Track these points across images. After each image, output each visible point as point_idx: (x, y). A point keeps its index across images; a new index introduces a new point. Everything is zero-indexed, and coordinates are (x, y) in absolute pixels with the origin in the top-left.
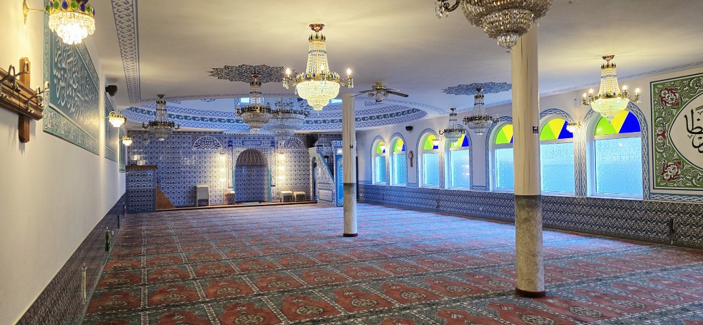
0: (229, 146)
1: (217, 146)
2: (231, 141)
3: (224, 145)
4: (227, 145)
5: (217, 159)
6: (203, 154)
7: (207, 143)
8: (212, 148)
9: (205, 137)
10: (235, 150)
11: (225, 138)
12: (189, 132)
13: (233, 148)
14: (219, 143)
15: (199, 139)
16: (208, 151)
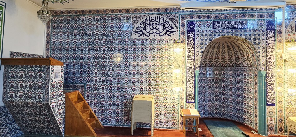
0: (190, 30)
1: (170, 31)
2: (192, 23)
3: (181, 29)
4: (186, 29)
5: (170, 53)
6: (147, 45)
7: (154, 26)
8: (161, 34)
9: (151, 16)
10: (200, 37)
11: (183, 18)
12: (128, 11)
13: (197, 33)
14: (173, 26)
15: (141, 21)
16: (154, 40)
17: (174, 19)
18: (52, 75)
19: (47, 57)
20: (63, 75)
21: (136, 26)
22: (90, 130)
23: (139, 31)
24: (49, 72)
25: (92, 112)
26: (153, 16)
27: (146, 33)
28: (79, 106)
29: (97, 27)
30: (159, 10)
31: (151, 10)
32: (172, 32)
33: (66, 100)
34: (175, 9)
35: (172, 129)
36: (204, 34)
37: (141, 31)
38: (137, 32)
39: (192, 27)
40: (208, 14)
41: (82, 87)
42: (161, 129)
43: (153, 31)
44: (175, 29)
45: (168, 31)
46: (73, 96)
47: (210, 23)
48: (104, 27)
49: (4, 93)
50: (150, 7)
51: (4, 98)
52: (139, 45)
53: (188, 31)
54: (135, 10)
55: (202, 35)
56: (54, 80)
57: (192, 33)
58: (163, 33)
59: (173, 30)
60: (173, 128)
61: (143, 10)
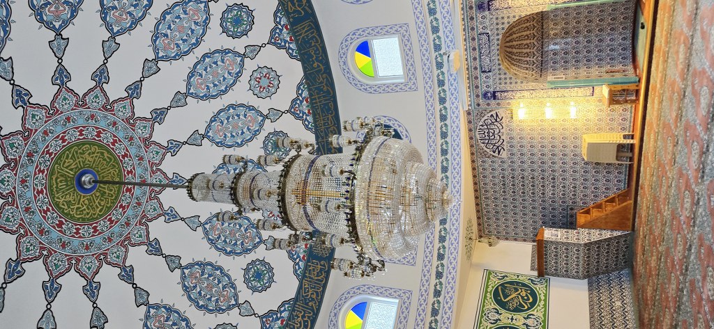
0: (494, 96)
1: (497, 118)
2: (485, 95)
3: (493, 106)
4: (493, 102)
5: (524, 118)
6: (515, 142)
7: (491, 134)
8: (501, 128)
9: (479, 138)
10: (503, 85)
11: (479, 105)
12: (473, 161)
13: (498, 89)
14: (489, 115)
15: (484, 148)
16: (508, 134)
17: (481, 115)
18: (554, 239)
19: (534, 241)
20: (554, 229)
21: (492, 153)
22: (622, 207)
23: (498, 150)
24: (551, 242)
25: (606, 199)
26: (478, 137)
27: (500, 143)
28: (595, 214)
29: (495, 192)
30: (470, 130)
31: (471, 138)
32: (497, 115)
33: (585, 228)
34: (469, 114)
35: (633, 111)
36: (498, 82)
37: (498, 147)
38: (499, 152)
39: (489, 95)
40: (472, 78)
41: (572, 209)
42: (632, 124)
43: (496, 136)
44: (493, 113)
45: (496, 120)
46: (582, 219)
47: (484, 75)
48: (494, 184)
49: (573, 277)
50: (468, 139)
51: (579, 278)
52: (515, 150)
53: (494, 99)
54: (472, 154)
55: (500, 84)
56: (559, 237)
57: (498, 94)
58: (499, 125)
59: (495, 116)
60: (631, 110)
61: (472, 146)
